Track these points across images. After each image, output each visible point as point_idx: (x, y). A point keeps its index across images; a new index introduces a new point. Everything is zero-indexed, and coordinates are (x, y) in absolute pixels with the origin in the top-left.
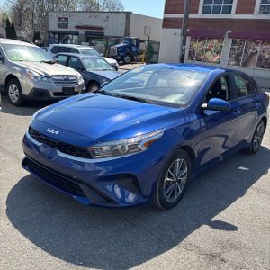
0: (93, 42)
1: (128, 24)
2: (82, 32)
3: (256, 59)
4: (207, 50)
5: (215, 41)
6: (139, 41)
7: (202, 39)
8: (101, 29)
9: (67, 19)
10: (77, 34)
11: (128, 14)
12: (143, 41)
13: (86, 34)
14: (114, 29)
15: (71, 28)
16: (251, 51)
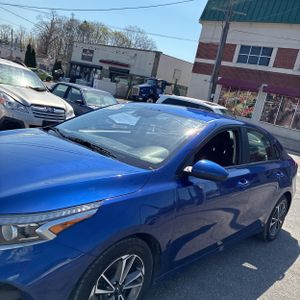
0: (116, 79)
1: (156, 64)
2: (106, 67)
3: (292, 118)
4: (239, 102)
5: (249, 93)
6: (165, 84)
7: (234, 89)
8: (127, 66)
9: (92, 52)
10: (101, 68)
11: (158, 54)
12: (169, 84)
13: (110, 69)
14: (141, 67)
15: (95, 62)
16: (287, 109)
